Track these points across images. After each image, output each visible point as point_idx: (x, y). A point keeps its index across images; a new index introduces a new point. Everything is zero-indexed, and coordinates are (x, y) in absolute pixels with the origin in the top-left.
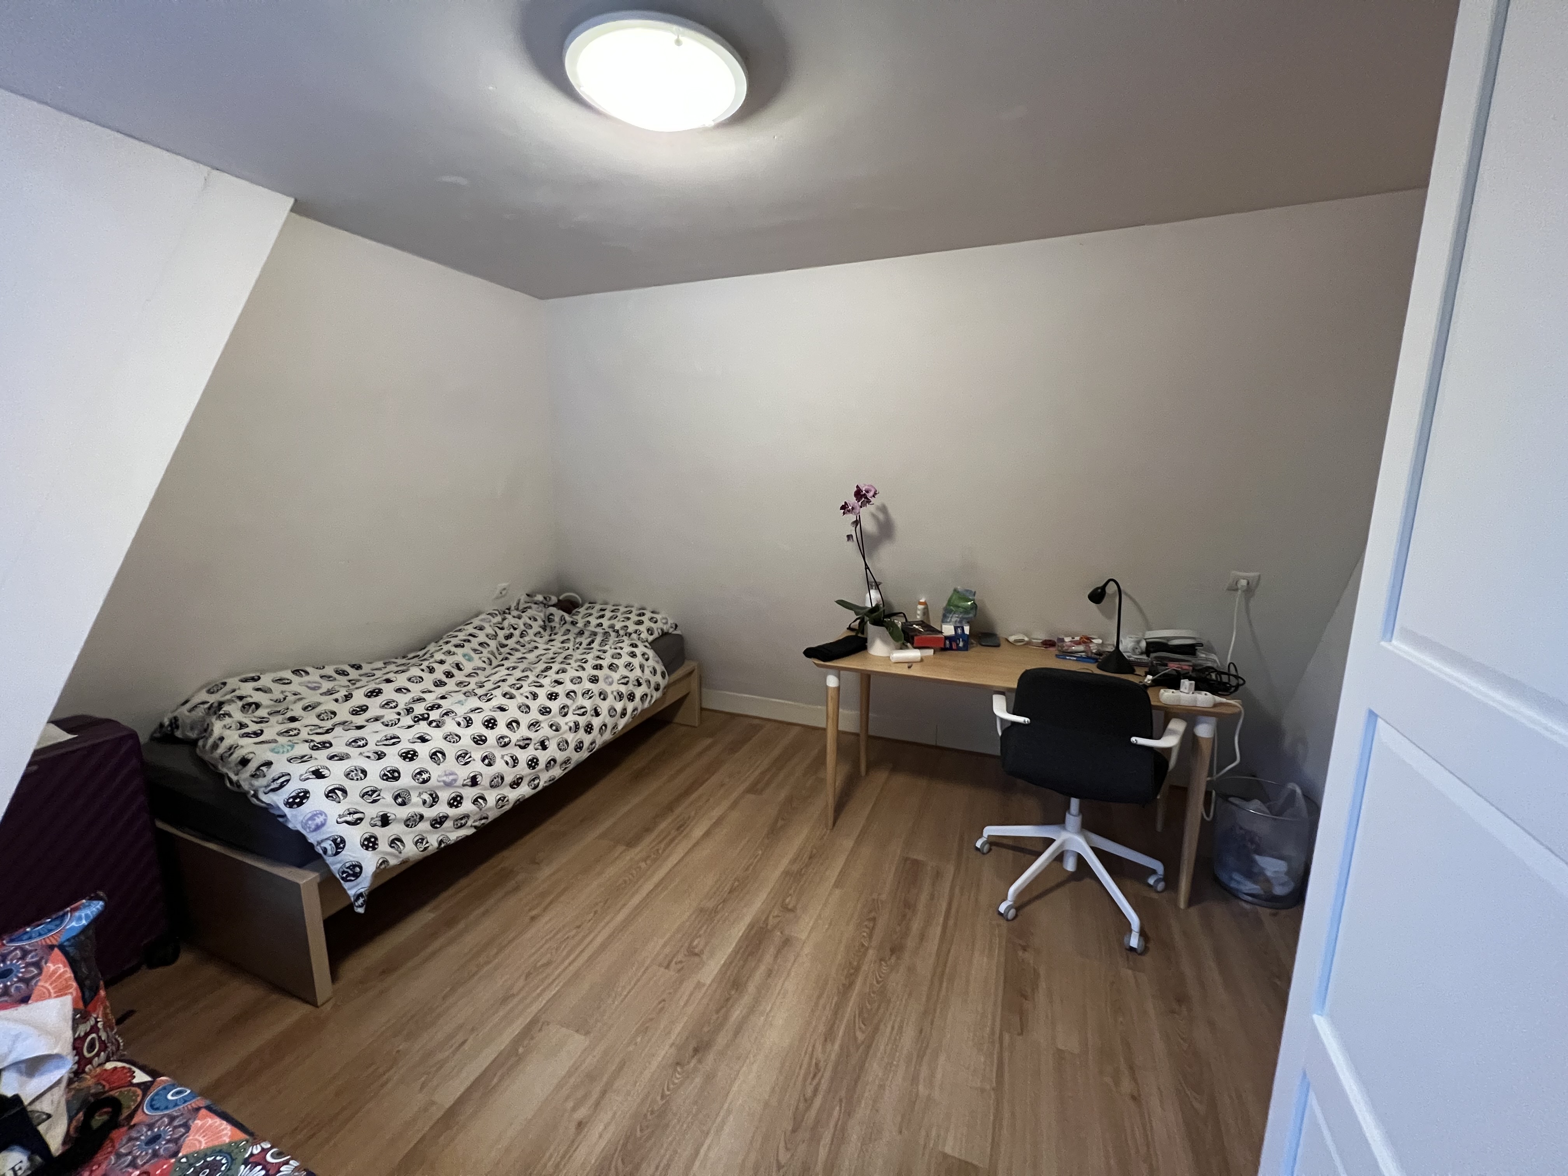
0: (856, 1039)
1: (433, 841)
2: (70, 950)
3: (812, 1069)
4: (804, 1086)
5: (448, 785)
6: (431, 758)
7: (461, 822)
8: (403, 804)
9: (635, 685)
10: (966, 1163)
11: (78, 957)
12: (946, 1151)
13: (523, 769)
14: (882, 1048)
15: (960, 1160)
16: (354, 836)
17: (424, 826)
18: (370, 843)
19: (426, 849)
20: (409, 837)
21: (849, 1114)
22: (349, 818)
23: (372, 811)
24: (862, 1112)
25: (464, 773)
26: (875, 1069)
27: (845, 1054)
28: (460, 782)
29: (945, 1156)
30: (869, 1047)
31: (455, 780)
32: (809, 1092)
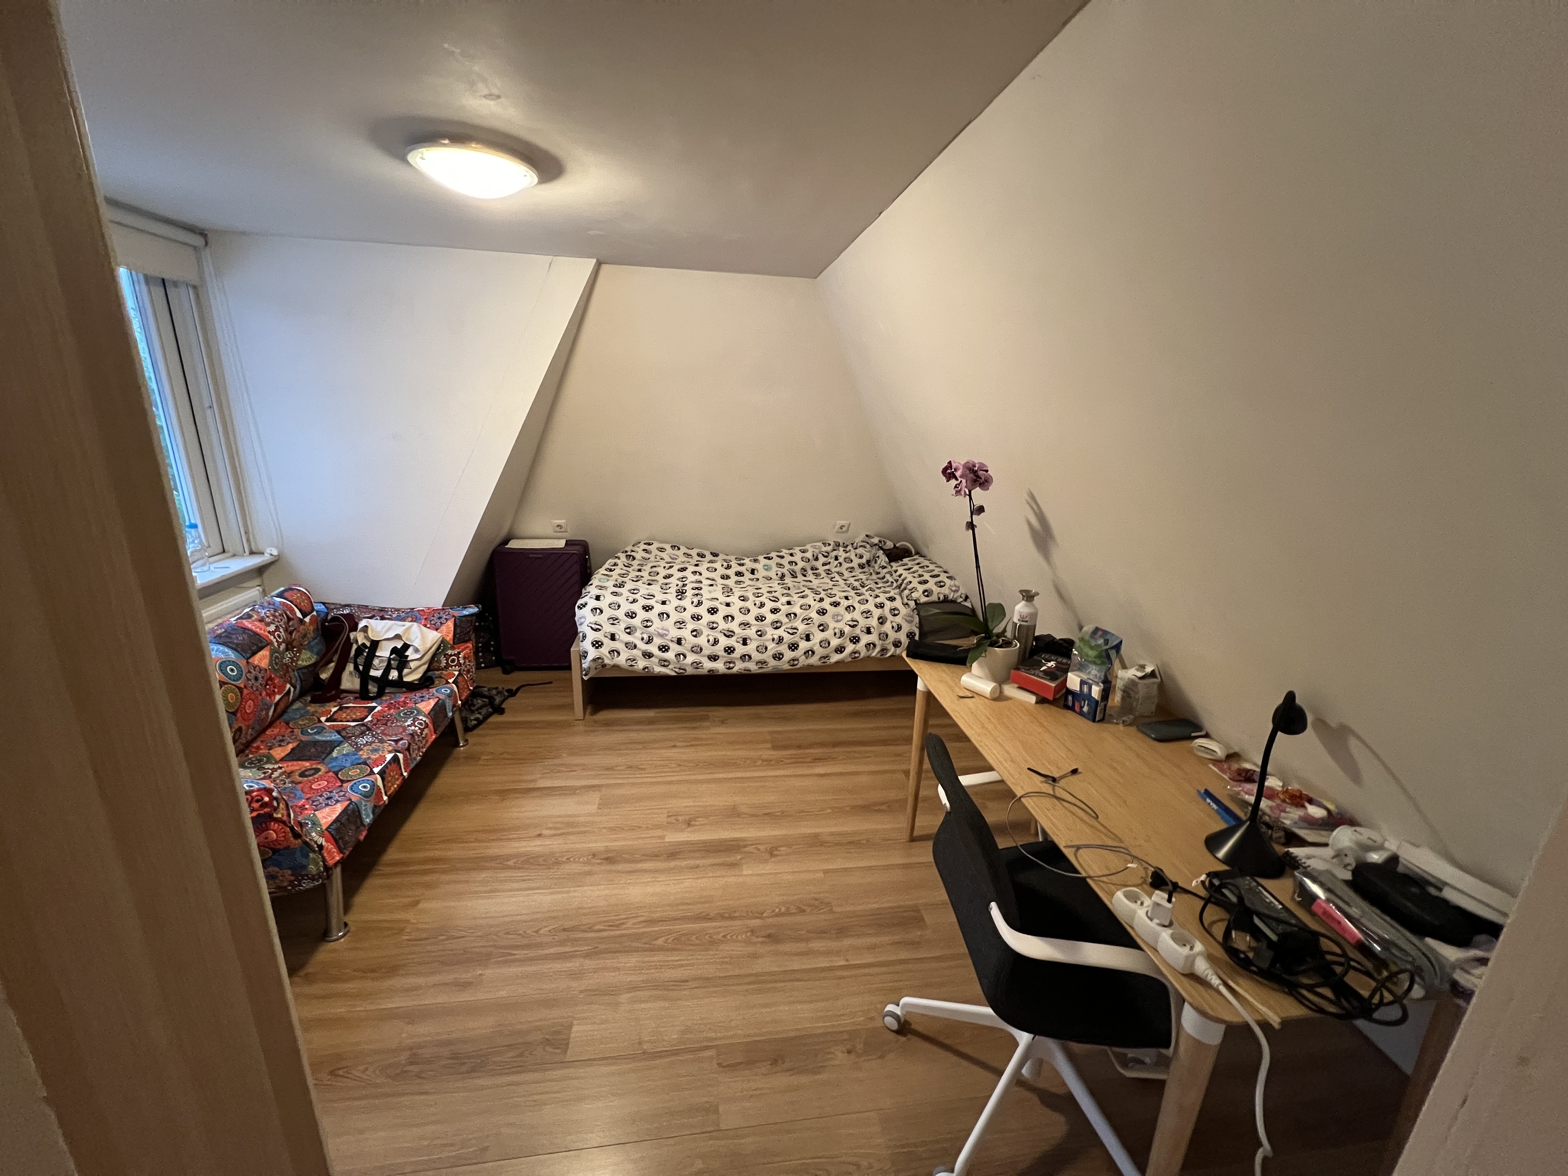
0: (656, 939)
1: (641, 664)
2: (457, 621)
3: (618, 922)
4: (600, 923)
5: (661, 636)
6: (659, 615)
7: (664, 663)
8: (629, 633)
9: (863, 631)
10: (568, 1044)
11: (458, 624)
12: (574, 1027)
13: (720, 651)
14: (655, 959)
15: (569, 1039)
16: (592, 636)
17: (636, 653)
18: (597, 644)
19: (632, 666)
20: (625, 654)
21: (587, 956)
22: (593, 626)
23: (608, 628)
24: (590, 964)
25: (675, 633)
26: (632, 960)
27: (638, 937)
28: (669, 637)
29: (571, 1026)
30: (652, 950)
31: (666, 635)
32: (597, 927)
